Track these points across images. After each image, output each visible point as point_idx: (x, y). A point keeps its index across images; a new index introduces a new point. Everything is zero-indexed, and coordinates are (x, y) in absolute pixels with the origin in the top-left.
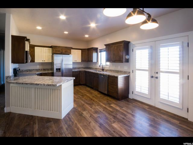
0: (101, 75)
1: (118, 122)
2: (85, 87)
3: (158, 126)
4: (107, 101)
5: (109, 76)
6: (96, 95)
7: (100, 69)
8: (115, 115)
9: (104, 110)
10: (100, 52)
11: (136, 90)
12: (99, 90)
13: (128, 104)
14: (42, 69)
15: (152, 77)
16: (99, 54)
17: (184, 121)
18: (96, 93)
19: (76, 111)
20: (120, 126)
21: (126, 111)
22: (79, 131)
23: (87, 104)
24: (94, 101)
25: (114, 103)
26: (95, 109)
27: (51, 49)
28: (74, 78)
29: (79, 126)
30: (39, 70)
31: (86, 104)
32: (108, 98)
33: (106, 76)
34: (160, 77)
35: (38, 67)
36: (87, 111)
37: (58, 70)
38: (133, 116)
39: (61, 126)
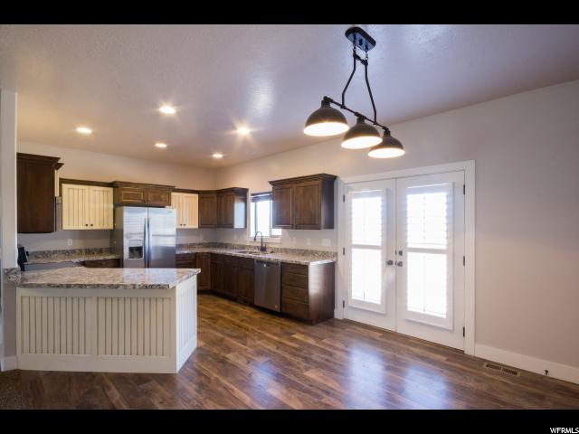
0: (261, 262)
1: (316, 368)
2: (212, 297)
3: (402, 368)
4: (282, 328)
5: (284, 265)
6: (249, 317)
7: (255, 248)
8: (307, 356)
9: (277, 348)
10: (254, 200)
11: (353, 298)
12: (256, 303)
13: (333, 331)
14: (81, 250)
15: (390, 263)
16: (252, 205)
17: (455, 356)
18: (248, 311)
19: (209, 355)
20: (321, 375)
21: (330, 346)
22: (230, 393)
23: (231, 336)
24: (247, 329)
25: (299, 332)
26: (254, 346)
27: (111, 190)
28: (198, 271)
29: (225, 382)
30: (74, 251)
31: (227, 338)
32: (282, 321)
33: (277, 264)
34: (406, 263)
35: (69, 244)
36: (236, 353)
37: (135, 252)
38: (348, 353)
39: (179, 386)
